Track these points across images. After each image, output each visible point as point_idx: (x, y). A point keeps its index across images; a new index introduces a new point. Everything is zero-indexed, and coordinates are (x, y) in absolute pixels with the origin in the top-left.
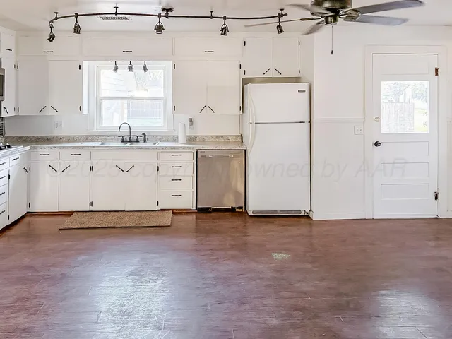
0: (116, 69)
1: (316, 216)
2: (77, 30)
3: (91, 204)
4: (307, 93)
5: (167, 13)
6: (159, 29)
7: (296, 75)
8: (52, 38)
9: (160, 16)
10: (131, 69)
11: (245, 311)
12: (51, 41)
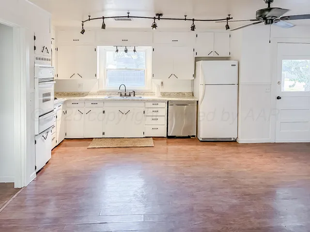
0: (117, 51)
1: (241, 141)
2: (104, 27)
3: (104, 134)
4: (237, 66)
5: (159, 17)
6: (154, 26)
7: (228, 56)
8: (83, 32)
9: (155, 18)
10: (126, 51)
11: (215, 195)
12: (83, 34)
